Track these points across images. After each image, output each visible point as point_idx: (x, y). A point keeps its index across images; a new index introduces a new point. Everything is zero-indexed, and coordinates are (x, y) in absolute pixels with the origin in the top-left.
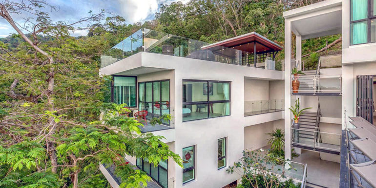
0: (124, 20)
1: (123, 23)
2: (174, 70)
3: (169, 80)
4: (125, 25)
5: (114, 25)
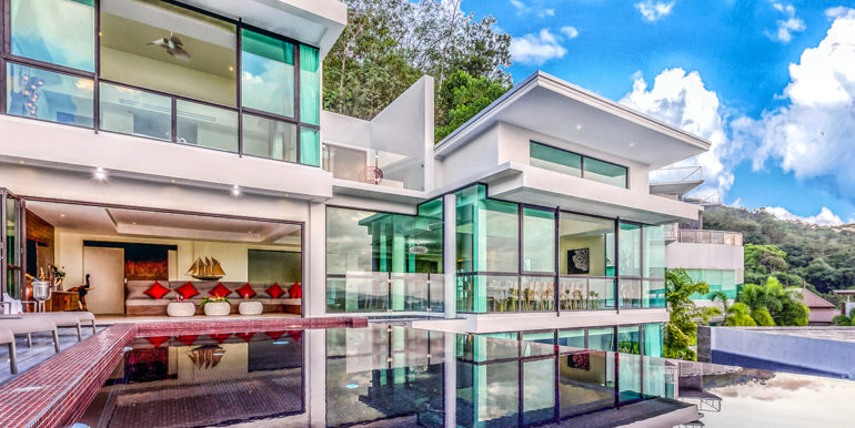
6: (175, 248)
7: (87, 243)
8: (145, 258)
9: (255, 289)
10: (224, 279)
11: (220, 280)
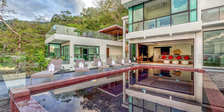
0: (71, 13)
1: (70, 15)
2: (70, 41)
3: (69, 45)
4: (71, 16)
5: (65, 16)
6: (171, 47)
7: (154, 48)
8: (165, 50)
9: (189, 57)
10: (181, 54)
11: (180, 55)
